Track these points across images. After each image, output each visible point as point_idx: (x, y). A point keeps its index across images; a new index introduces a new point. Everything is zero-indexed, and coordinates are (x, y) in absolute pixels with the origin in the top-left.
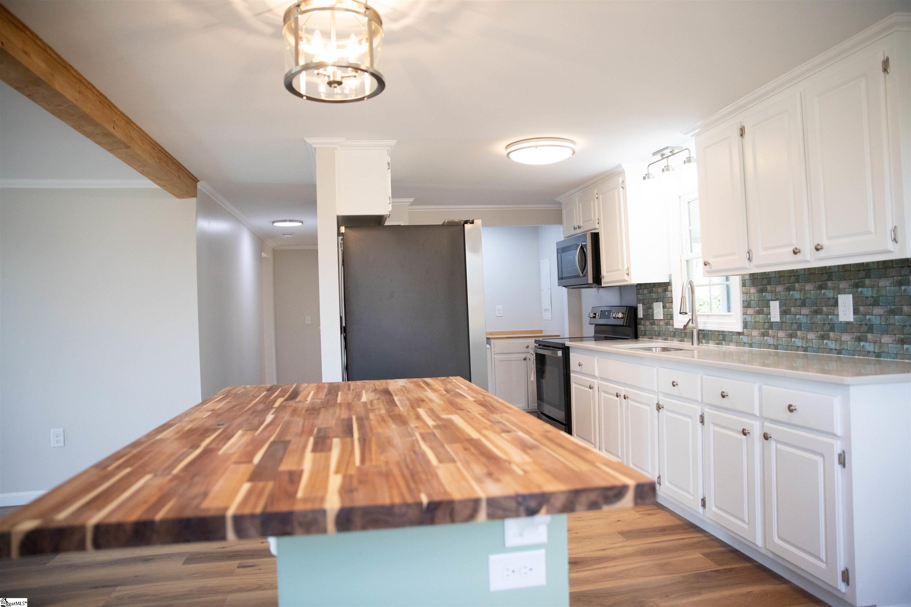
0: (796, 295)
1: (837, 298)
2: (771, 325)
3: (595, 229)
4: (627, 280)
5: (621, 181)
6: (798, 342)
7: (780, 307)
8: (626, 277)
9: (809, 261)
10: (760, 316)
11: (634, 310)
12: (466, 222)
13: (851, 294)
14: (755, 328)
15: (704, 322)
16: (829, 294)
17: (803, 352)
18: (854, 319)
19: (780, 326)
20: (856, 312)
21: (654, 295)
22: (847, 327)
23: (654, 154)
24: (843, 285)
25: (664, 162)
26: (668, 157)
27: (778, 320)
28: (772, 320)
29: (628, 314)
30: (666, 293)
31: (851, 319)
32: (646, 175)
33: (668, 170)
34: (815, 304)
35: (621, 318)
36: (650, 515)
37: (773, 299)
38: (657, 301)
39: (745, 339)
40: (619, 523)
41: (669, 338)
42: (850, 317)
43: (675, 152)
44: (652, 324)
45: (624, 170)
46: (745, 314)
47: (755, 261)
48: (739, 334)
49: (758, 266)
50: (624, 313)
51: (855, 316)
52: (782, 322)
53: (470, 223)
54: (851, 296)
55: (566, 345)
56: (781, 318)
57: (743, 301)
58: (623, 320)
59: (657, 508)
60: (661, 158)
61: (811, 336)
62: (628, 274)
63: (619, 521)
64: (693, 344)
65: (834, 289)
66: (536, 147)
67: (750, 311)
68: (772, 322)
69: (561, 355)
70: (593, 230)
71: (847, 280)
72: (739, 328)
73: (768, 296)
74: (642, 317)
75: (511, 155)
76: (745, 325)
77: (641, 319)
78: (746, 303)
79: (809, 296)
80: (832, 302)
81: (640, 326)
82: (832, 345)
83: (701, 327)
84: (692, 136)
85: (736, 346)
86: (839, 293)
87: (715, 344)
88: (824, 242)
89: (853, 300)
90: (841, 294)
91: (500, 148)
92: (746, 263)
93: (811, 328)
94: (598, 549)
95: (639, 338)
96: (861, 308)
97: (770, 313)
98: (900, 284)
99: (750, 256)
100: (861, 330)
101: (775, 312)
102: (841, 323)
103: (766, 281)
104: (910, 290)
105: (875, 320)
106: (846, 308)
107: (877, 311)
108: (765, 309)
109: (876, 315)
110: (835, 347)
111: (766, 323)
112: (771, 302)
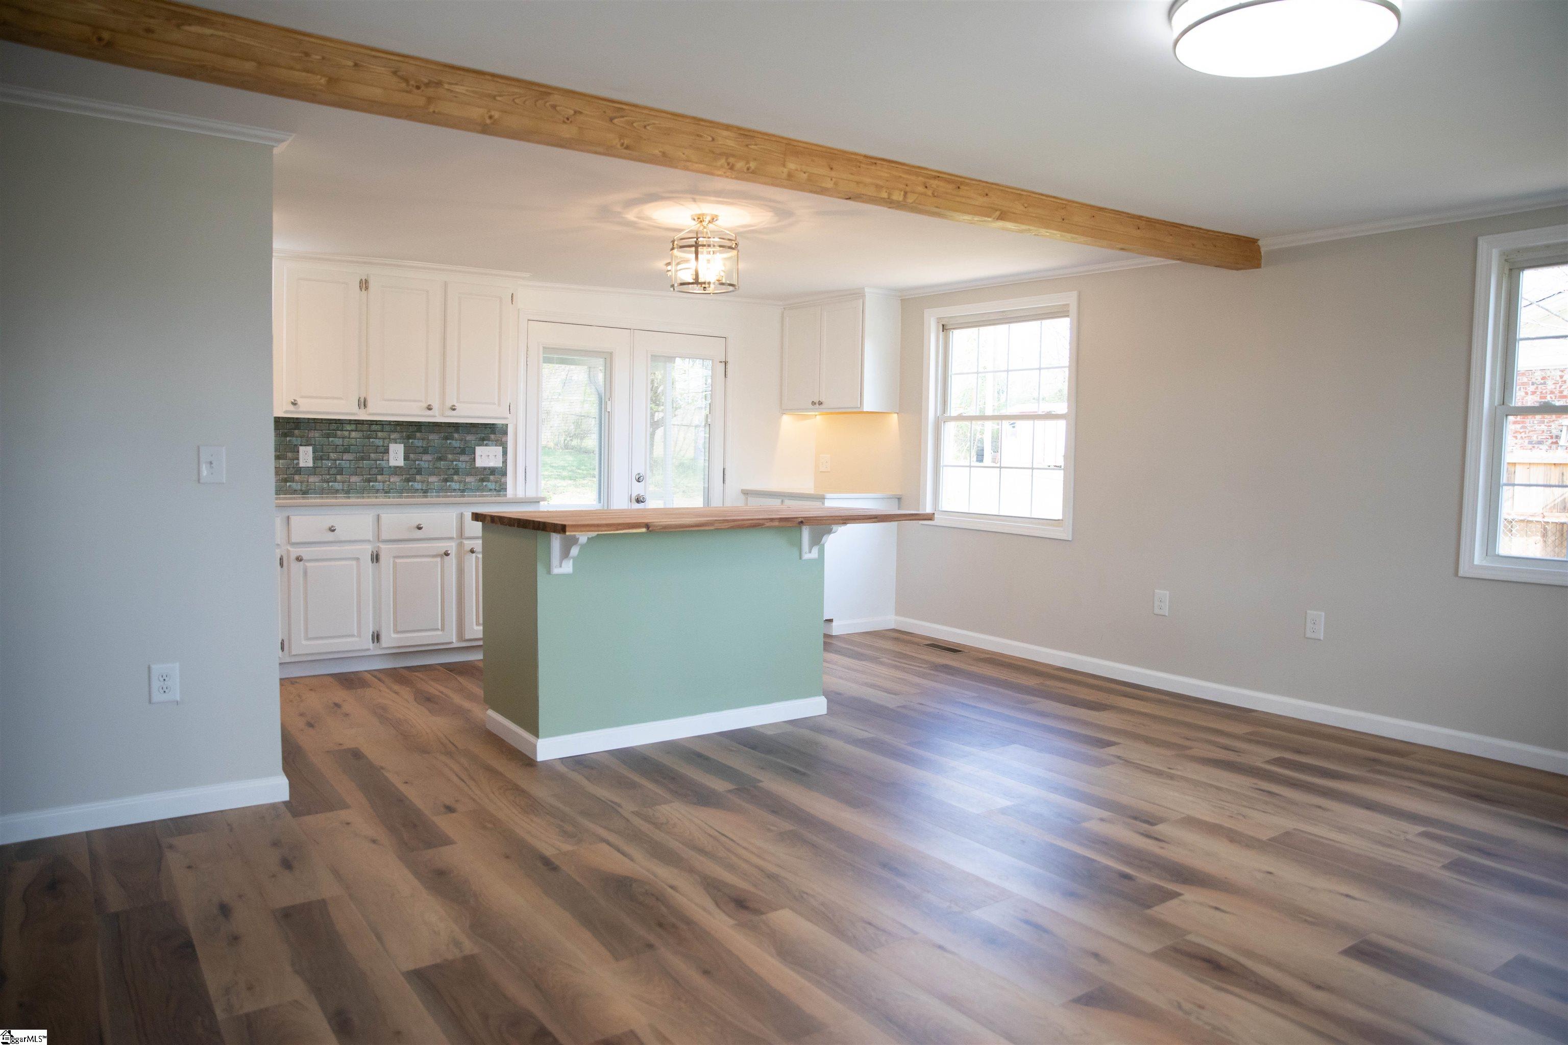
0: (338, 442)
1: (388, 446)
2: (299, 470)
6: (338, 486)
13: (402, 443)
16: (379, 442)
17: (344, 494)
18: (404, 464)
19: (313, 471)
20: (406, 458)
22: (396, 470)
27: (310, 464)
28: (302, 464)
31: (401, 464)
42: (400, 462)
47: (370, 409)
49: (370, 414)
51: (405, 462)
52: (314, 468)
54: (403, 445)
71: (399, 432)
73: (295, 441)
79: (354, 443)
86: (389, 443)
89: (404, 448)
90: (392, 443)
92: (355, 409)
96: (412, 456)
97: (298, 459)
98: (446, 438)
99: (363, 403)
100: (410, 473)
101: (306, 457)
102: (390, 467)
103: (293, 425)
104: (456, 444)
105: (424, 465)
106: (396, 455)
107: (426, 457)
108: (289, 455)
109: (426, 461)
110: (382, 488)
111: (289, 468)
112: (300, 447)
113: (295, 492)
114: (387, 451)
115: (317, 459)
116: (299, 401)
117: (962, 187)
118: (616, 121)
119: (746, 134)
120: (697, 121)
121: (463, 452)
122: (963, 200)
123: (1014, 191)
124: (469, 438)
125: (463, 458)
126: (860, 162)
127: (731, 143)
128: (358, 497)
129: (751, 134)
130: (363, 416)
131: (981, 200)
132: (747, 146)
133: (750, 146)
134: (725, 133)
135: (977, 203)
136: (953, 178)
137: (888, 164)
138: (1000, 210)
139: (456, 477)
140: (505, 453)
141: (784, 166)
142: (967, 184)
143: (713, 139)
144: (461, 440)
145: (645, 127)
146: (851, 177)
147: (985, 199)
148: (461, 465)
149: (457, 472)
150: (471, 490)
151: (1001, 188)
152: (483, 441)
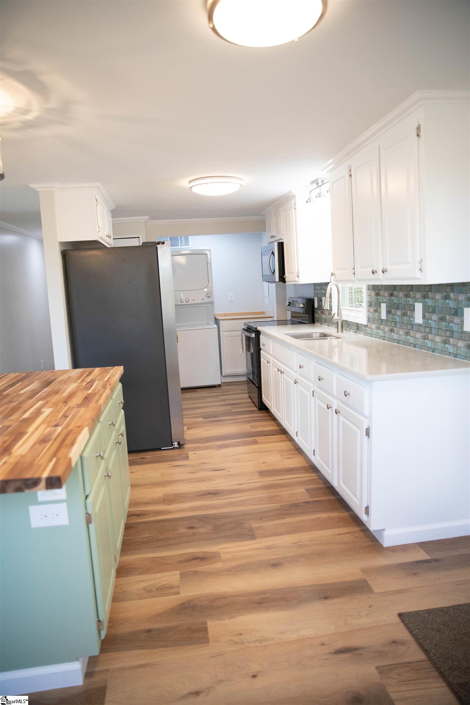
0: (395, 300)
1: (415, 305)
3: (281, 240)
4: (297, 281)
5: (294, 203)
6: (395, 336)
7: (386, 308)
8: (297, 279)
10: (376, 314)
11: (312, 301)
12: (158, 243)
13: (422, 302)
14: (373, 322)
15: (348, 315)
16: (411, 301)
17: (397, 343)
18: (423, 322)
19: (386, 322)
20: (424, 317)
21: (323, 292)
22: (419, 327)
23: (312, 183)
24: (418, 295)
25: (317, 191)
26: (320, 186)
27: (385, 317)
28: (382, 317)
29: (307, 305)
31: (421, 323)
33: (320, 196)
34: (404, 309)
35: (302, 307)
36: (289, 458)
37: (383, 301)
38: (324, 296)
39: (369, 330)
40: (264, 464)
42: (421, 320)
43: (324, 182)
44: (322, 313)
45: (294, 194)
46: (369, 311)
47: (356, 275)
48: (366, 326)
49: (358, 280)
50: (304, 304)
51: (424, 320)
52: (387, 320)
53: (162, 244)
54: (422, 304)
55: (258, 329)
56: (387, 317)
57: (368, 301)
58: (303, 309)
59: (298, 453)
60: (316, 187)
61: (401, 332)
62: (298, 277)
63: (264, 463)
64: (338, 332)
65: (413, 298)
66: (207, 184)
67: (371, 309)
68: (382, 319)
69: (254, 336)
70: (279, 240)
71: (420, 292)
72: (366, 322)
73: (381, 299)
74: (317, 307)
75: (193, 189)
76: (369, 320)
77: (317, 309)
78: (370, 303)
79: (401, 302)
80: (412, 307)
81: (316, 314)
82: (411, 340)
83: (344, 318)
84: (327, 172)
85: (364, 335)
87: (353, 332)
88: (388, 267)
89: (422, 307)
91: (184, 183)
92: (353, 277)
93: (401, 326)
94: (237, 483)
95: (315, 323)
98: (446, 298)
102: (416, 324)
104: (451, 304)
106: (418, 313)
108: (379, 309)
110: (413, 342)
112: (382, 304)
114: (414, 309)
115: (389, 312)
124: (460, 297)
139: (451, 340)
144: (454, 300)
148: (455, 328)
149: (452, 335)
150: (461, 356)
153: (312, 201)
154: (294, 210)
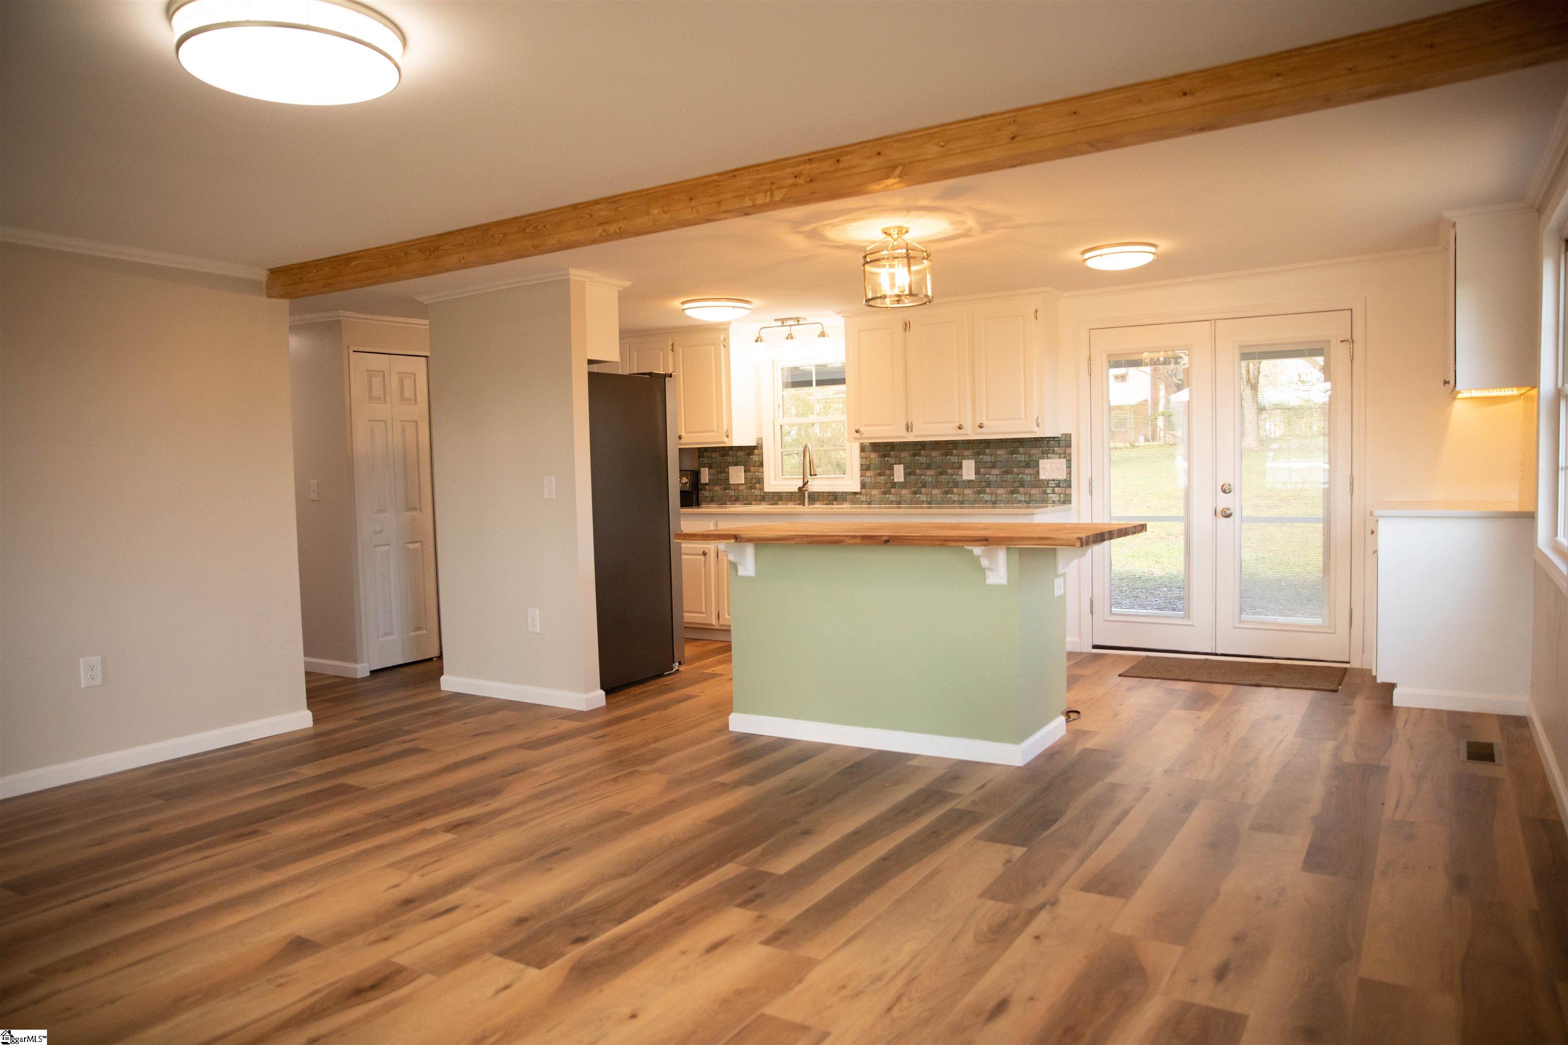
0: (922, 460)
1: (962, 463)
2: (894, 485)
4: (726, 441)
5: (722, 338)
6: (922, 498)
7: (904, 470)
8: (726, 439)
9: (969, 435)
10: (881, 477)
11: (696, 474)
13: (973, 460)
14: (874, 488)
16: (954, 459)
17: (928, 504)
18: (976, 478)
19: (903, 485)
20: (977, 472)
21: (730, 459)
22: (969, 484)
24: (966, 453)
25: (785, 330)
26: (790, 326)
27: (902, 480)
28: (896, 480)
30: (751, 457)
31: (973, 478)
32: (758, 338)
33: (791, 338)
34: (941, 468)
37: (897, 463)
38: (736, 464)
39: (863, 498)
41: (753, 503)
42: (972, 476)
43: (801, 323)
44: (726, 489)
45: (728, 328)
46: (862, 476)
47: (915, 432)
48: (856, 493)
49: (916, 436)
51: (977, 476)
52: (905, 483)
56: (905, 479)
57: (862, 465)
58: (685, 486)
60: (779, 325)
61: (935, 492)
62: (728, 436)
64: (804, 505)
65: (958, 456)
67: (869, 473)
68: (895, 482)
71: (970, 451)
72: (857, 489)
73: (892, 460)
74: (709, 482)
76: (863, 486)
77: (706, 484)
78: (865, 467)
79: (934, 460)
80: (957, 465)
81: (703, 492)
82: (955, 498)
84: (842, 317)
85: (851, 505)
86: (963, 459)
88: (985, 423)
89: (975, 464)
90: (965, 459)
92: (904, 433)
93: (936, 486)
95: (702, 504)
96: (982, 470)
97: (893, 475)
98: (1012, 453)
99: (909, 428)
100: (981, 486)
101: (899, 473)
102: (964, 481)
103: (889, 448)
104: (1021, 458)
105: (993, 478)
106: (968, 470)
107: (994, 471)
108: (887, 472)
109: (994, 474)
110: (957, 499)
111: (887, 483)
112: (895, 465)
113: (891, 502)
114: (960, 467)
115: (907, 474)
116: (862, 429)
117: (842, 159)
118: (527, 230)
119: (612, 201)
120: (575, 207)
121: (1027, 465)
122: (846, 173)
123: (920, 133)
124: (1034, 451)
125: (1028, 471)
126: (718, 181)
127: (603, 213)
128: (938, 508)
129: (616, 199)
130: (911, 438)
131: (872, 163)
132: (616, 210)
133: (618, 209)
134: (598, 207)
135: (865, 169)
136: (826, 153)
137: (745, 171)
138: (901, 164)
139: (1021, 490)
140: (1069, 467)
141: (648, 214)
142: (848, 153)
143: (591, 216)
144: (1025, 454)
145: (545, 227)
146: (711, 199)
147: (881, 158)
148: (1027, 478)
149: (1022, 485)
150: (1036, 501)
151: (895, 138)
152: (1045, 454)
153: (763, 340)
154: (722, 347)
